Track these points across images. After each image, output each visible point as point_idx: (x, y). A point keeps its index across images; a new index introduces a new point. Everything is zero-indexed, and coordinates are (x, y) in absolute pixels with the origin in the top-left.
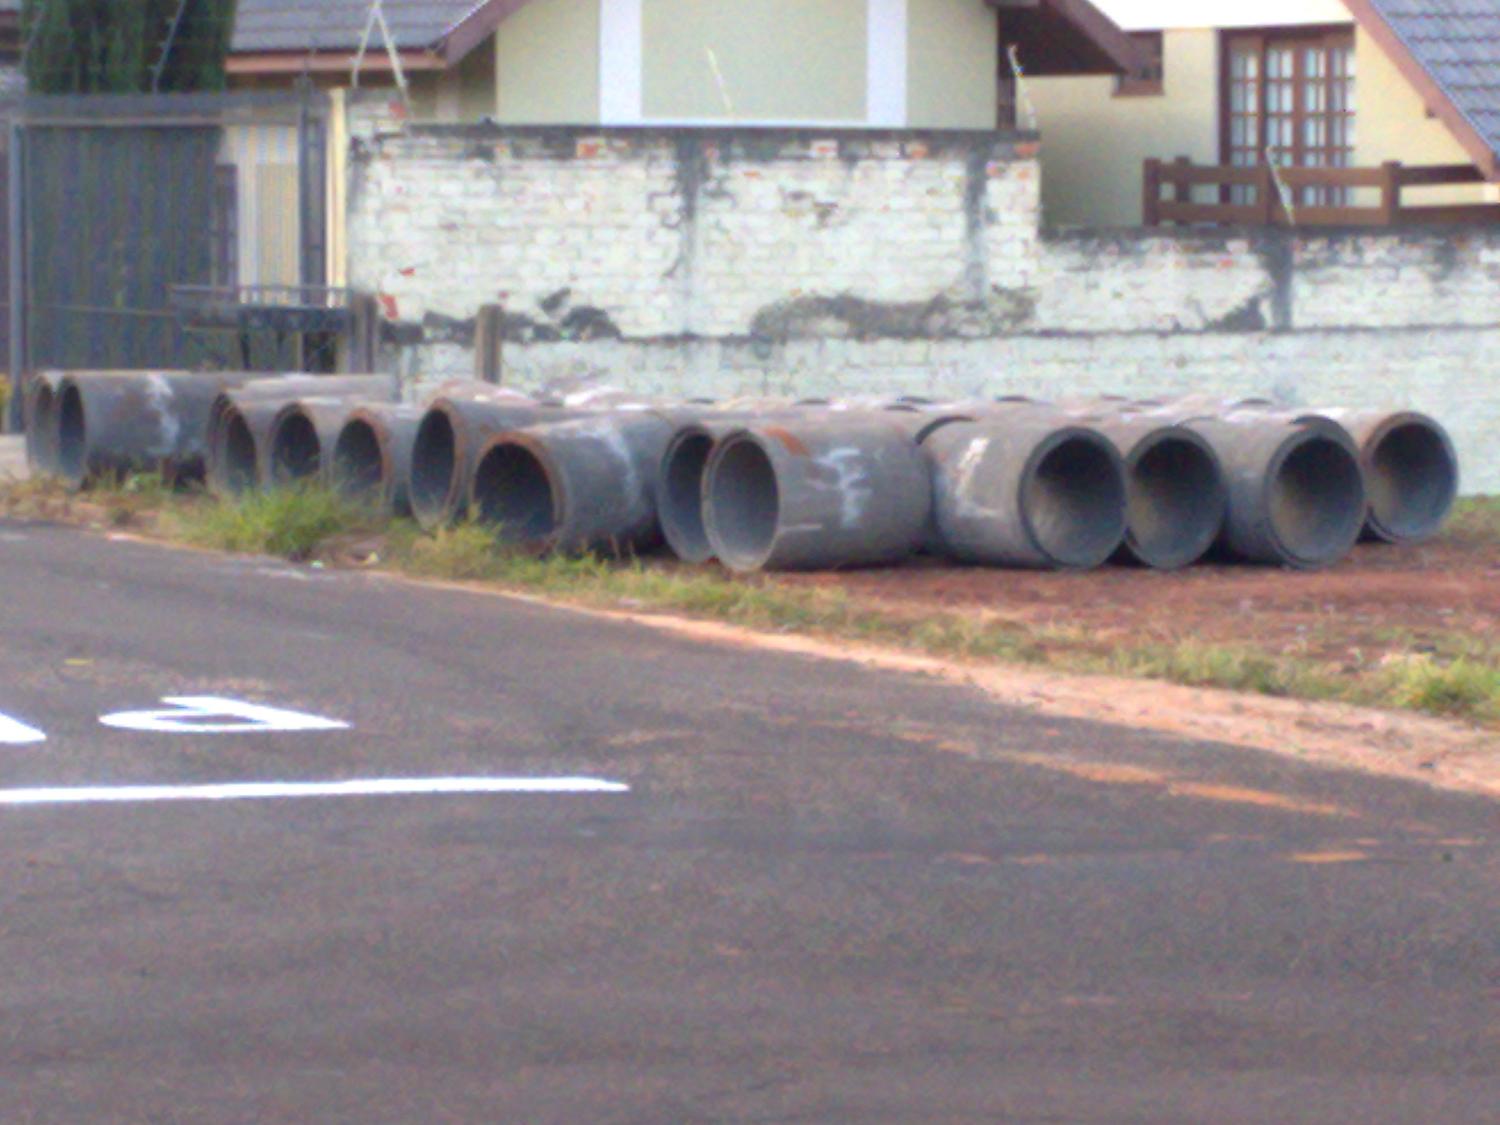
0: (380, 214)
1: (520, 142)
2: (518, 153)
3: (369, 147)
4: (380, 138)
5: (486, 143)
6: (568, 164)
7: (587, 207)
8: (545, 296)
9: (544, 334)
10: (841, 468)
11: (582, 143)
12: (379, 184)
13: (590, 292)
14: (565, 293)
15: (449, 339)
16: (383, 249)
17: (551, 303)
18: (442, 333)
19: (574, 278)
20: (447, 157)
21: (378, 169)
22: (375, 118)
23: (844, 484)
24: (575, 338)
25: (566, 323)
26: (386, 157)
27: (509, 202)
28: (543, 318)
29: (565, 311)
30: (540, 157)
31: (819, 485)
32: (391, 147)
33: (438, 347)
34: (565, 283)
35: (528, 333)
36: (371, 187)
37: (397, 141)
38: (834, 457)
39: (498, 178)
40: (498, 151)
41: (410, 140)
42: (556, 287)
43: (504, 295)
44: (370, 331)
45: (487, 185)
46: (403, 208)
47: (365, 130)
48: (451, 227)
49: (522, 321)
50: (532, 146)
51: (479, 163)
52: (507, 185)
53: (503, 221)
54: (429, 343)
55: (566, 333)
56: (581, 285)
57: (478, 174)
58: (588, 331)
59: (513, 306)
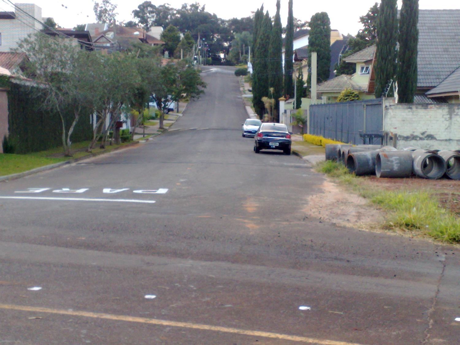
0: (390, 118)
1: (417, 106)
2: (417, 108)
3: (388, 107)
4: (390, 106)
5: (411, 106)
6: (426, 110)
7: (430, 117)
8: (422, 132)
9: (421, 139)
10: (394, 160)
11: (429, 106)
12: (390, 114)
13: (431, 132)
14: (426, 132)
15: (403, 140)
16: (391, 125)
17: (423, 134)
18: (401, 139)
19: (427, 129)
20: (403, 109)
21: (390, 111)
22: (390, 102)
23: (394, 163)
24: (427, 140)
25: (426, 137)
26: (392, 109)
27: (415, 116)
28: (421, 136)
29: (426, 135)
30: (421, 109)
31: (389, 163)
32: (392, 107)
33: (400, 141)
34: (426, 130)
35: (418, 139)
36: (389, 114)
37: (394, 106)
38: (393, 158)
39: (413, 112)
40: (413, 108)
41: (396, 106)
42: (424, 131)
43: (414, 132)
44: (387, 138)
45: (411, 113)
46: (394, 117)
47: (388, 104)
48: (404, 121)
49: (417, 137)
50: (420, 107)
51: (409, 110)
52: (414, 113)
53: (414, 120)
54: (399, 140)
55: (426, 139)
56: (429, 131)
57: (409, 112)
58: (430, 138)
59: (415, 134)
